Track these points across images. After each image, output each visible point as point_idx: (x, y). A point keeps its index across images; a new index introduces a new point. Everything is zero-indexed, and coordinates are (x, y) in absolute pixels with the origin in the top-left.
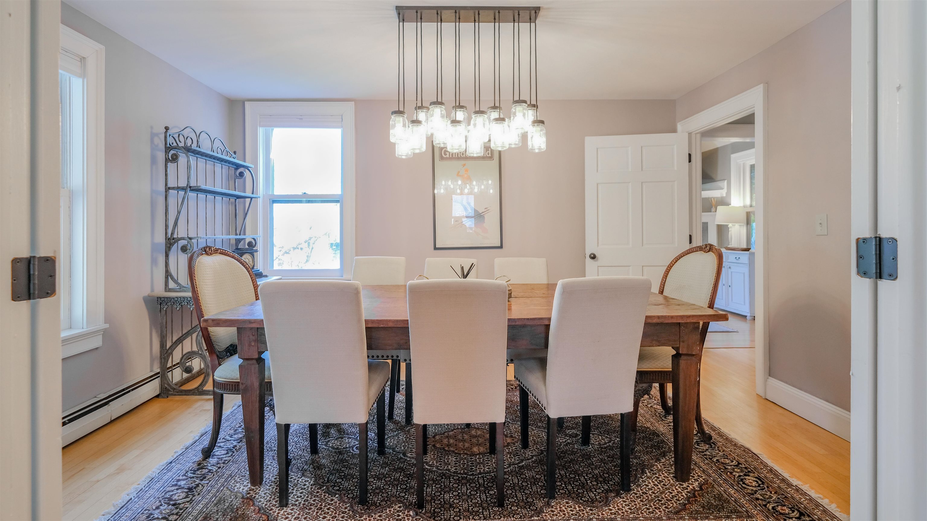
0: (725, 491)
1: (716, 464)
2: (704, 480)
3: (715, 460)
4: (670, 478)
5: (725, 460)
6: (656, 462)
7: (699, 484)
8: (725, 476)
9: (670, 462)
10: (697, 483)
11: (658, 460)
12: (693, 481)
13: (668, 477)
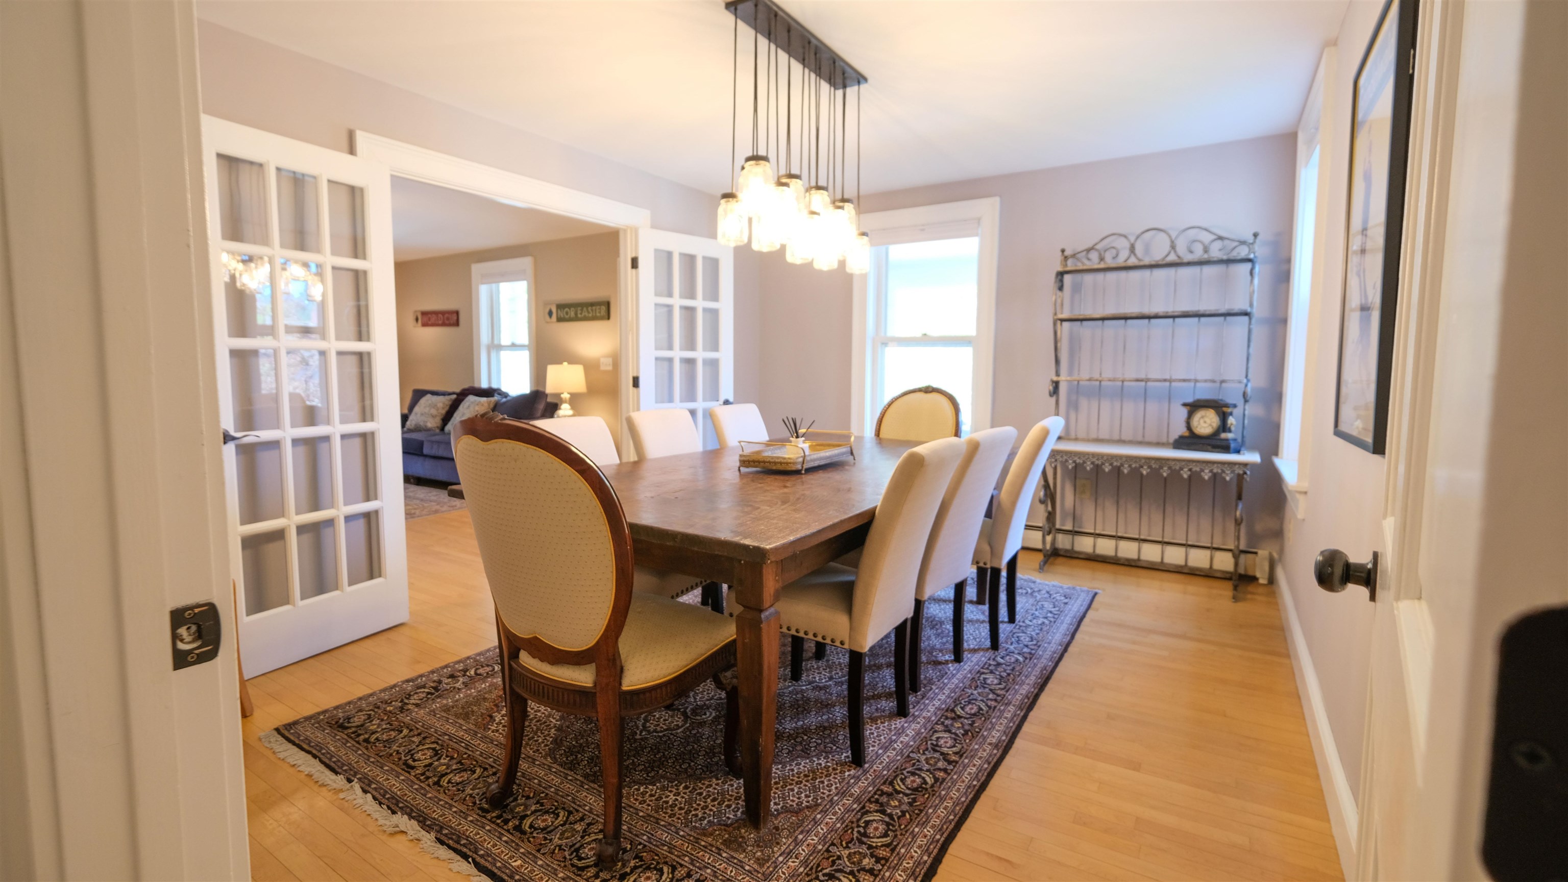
0: (461, 726)
1: (474, 763)
2: (490, 729)
3: (478, 771)
4: (532, 711)
5: (461, 779)
6: (561, 726)
7: (495, 720)
8: (462, 749)
9: (542, 733)
10: (497, 720)
11: (559, 729)
12: (503, 721)
13: (535, 712)
